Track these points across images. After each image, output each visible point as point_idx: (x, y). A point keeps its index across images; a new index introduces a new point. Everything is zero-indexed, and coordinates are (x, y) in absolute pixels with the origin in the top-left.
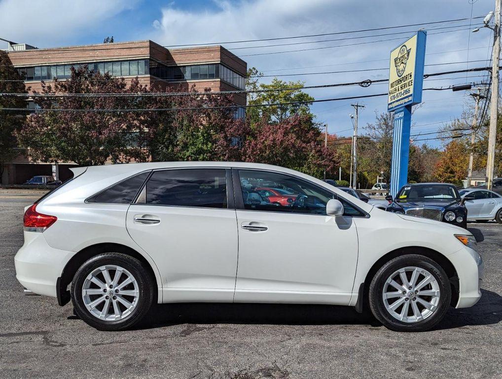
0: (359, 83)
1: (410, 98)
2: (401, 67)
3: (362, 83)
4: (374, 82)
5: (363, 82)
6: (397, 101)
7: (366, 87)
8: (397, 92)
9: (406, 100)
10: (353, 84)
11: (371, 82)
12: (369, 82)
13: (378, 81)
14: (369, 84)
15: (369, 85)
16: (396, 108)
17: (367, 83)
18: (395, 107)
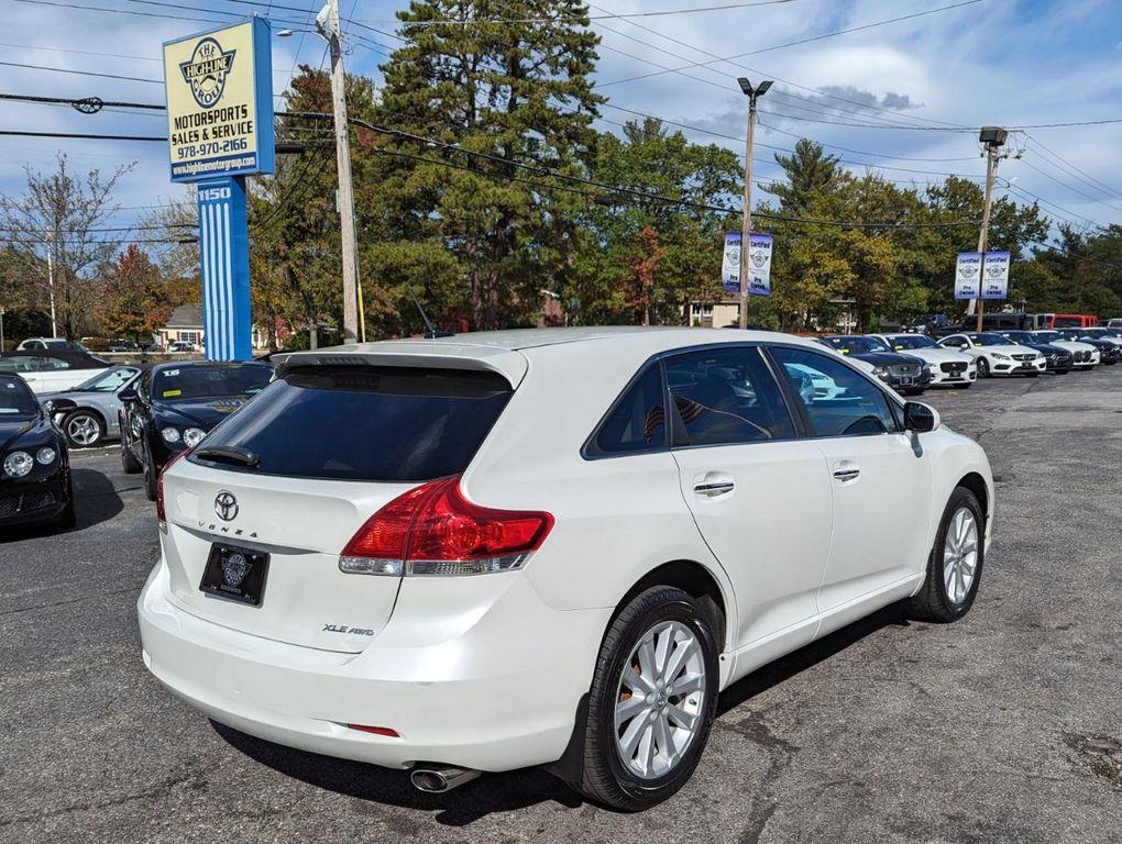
0: (72, 102)
1: (250, 161)
2: (209, 86)
3: (79, 102)
4: (108, 104)
5: (84, 102)
6: (204, 161)
7: (89, 113)
8: (201, 141)
9: (237, 163)
10: (58, 101)
11: (101, 104)
12: (96, 103)
13: (117, 104)
14: (97, 107)
15: (96, 111)
16: (200, 177)
17: (93, 105)
18: (198, 173)
